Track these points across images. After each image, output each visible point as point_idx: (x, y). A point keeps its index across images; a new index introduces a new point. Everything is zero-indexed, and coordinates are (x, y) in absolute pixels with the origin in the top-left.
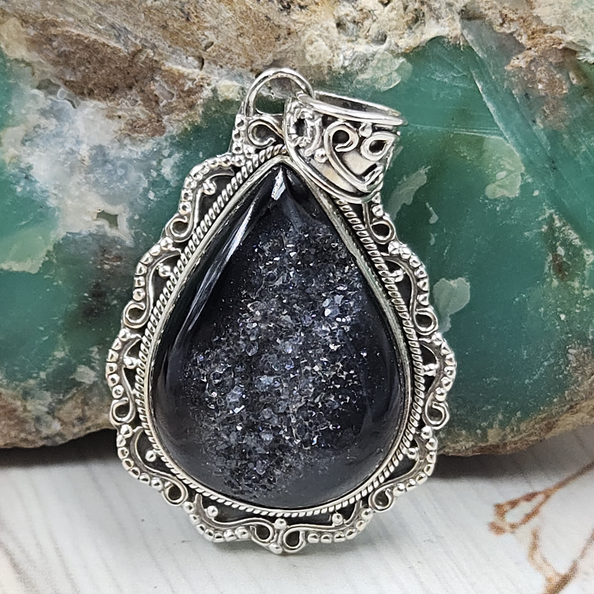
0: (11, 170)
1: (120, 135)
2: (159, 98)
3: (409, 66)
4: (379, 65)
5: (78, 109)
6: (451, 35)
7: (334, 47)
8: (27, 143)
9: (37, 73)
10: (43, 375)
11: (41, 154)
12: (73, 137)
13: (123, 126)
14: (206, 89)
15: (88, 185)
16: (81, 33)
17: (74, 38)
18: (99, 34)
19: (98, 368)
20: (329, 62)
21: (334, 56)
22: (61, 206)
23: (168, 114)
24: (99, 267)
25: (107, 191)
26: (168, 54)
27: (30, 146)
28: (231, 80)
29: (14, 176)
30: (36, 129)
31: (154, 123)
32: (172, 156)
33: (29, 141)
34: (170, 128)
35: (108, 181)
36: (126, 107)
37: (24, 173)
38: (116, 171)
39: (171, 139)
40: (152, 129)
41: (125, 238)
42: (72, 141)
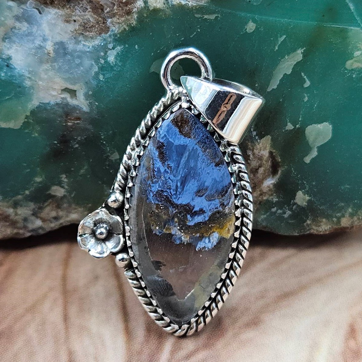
1: (75, 34)
2: (104, 7)
5: (43, 15)
8: (6, 41)
10: (27, 192)
11: (17, 48)
12: (41, 36)
13: (78, 27)
14: (139, 1)
15: (53, 71)
19: (66, 187)
22: (34, 86)
23: (111, 18)
24: (64, 124)
25: (68, 75)
27: (8, 42)
30: (13, 30)
31: (101, 25)
32: (115, 48)
33: (8, 39)
34: (113, 28)
35: (68, 67)
36: (79, 14)
37: (6, 62)
38: (74, 60)
39: (114, 36)
40: (99, 29)
41: (83, 106)
42: (40, 39)
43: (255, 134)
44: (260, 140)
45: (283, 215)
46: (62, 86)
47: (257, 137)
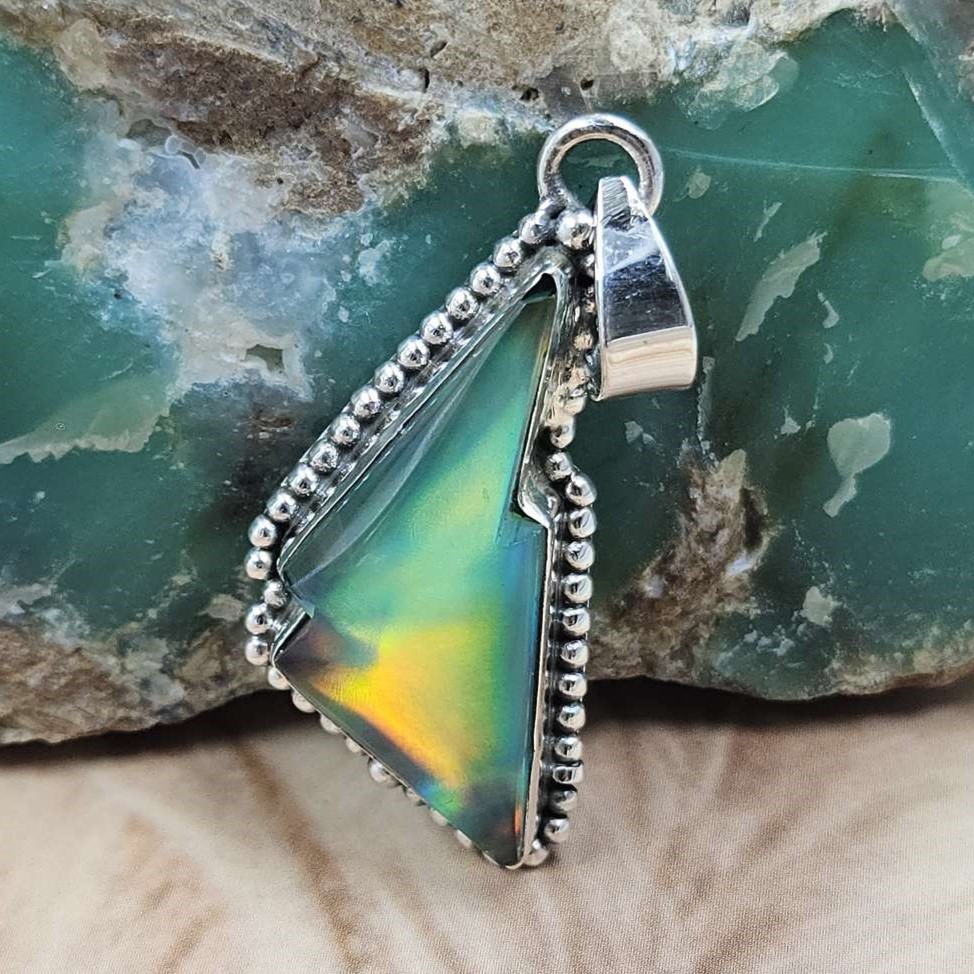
0: (88, 282)
1: (281, 214)
2: (350, 146)
3: (794, 64)
4: (740, 65)
5: (202, 169)
6: (866, 5)
7: (658, 36)
8: (114, 235)
9: (128, 112)
10: (152, 614)
11: (141, 251)
12: (201, 221)
13: (287, 198)
14: (437, 126)
15: (229, 304)
16: (208, 40)
17: (196, 50)
18: (241, 39)
19: (249, 597)
20: (652, 66)
21: (659, 53)
22: (182, 342)
23: (368, 171)
24: (250, 436)
25: (264, 313)
26: (366, 67)
27: (119, 239)
28: (480, 107)
29: (95, 293)
30: (130, 208)
31: (342, 188)
32: (377, 244)
33: (118, 229)
34: (371, 196)
35: (266, 294)
36: (291, 163)
37: (112, 287)
38: (279, 277)
39: (373, 214)
40: (338, 198)
41: (297, 389)
42: (194, 228)
43: (708, 447)
44: (720, 460)
45: (775, 650)
46: (248, 342)
47: (712, 456)
